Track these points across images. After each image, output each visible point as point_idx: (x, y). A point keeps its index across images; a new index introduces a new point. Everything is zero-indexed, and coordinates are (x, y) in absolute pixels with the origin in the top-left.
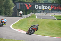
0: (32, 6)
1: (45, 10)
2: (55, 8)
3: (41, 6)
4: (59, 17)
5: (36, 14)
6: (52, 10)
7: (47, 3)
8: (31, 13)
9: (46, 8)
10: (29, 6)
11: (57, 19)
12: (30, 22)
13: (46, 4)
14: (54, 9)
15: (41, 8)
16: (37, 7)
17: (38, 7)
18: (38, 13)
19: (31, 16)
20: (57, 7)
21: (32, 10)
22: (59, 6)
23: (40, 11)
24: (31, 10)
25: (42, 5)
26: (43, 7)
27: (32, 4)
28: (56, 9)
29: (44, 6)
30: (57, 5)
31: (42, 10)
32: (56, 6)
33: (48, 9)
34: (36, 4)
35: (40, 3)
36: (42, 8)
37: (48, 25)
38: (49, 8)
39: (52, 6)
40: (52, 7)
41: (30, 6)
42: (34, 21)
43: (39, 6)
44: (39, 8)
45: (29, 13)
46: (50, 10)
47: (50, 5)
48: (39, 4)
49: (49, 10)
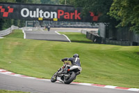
0: (15, 10)
1: (44, 19)
2: (67, 16)
3: (35, 12)
4: (77, 35)
5: (23, 30)
6: (61, 19)
7: (49, 3)
8: (13, 27)
9: (47, 15)
10: (7, 10)
11: (72, 41)
12: (9, 47)
13: (47, 8)
14: (65, 17)
15: (34, 16)
16: (26, 12)
17: (29, 13)
18: (28, 26)
19: (13, 34)
20: (72, 14)
21: (15, 19)
22: (76, 11)
23: (34, 22)
24: (13, 20)
25: (38, 9)
26: (39, 14)
27: (15, 6)
28: (68, 18)
29: (41, 12)
30: (72, 9)
31: (36, 19)
32: (70, 12)
33: (52, 17)
34: (23, 6)
35: (33, 5)
36: (38, 16)
37: (52, 55)
38: (53, 15)
39: (59, 11)
40: (61, 13)
41: (11, 10)
42: (19, 46)
43: (31, 12)
44: (31, 16)
45: (7, 28)
46: (56, 19)
47: (56, 8)
48: (31, 7)
49: (52, 20)
